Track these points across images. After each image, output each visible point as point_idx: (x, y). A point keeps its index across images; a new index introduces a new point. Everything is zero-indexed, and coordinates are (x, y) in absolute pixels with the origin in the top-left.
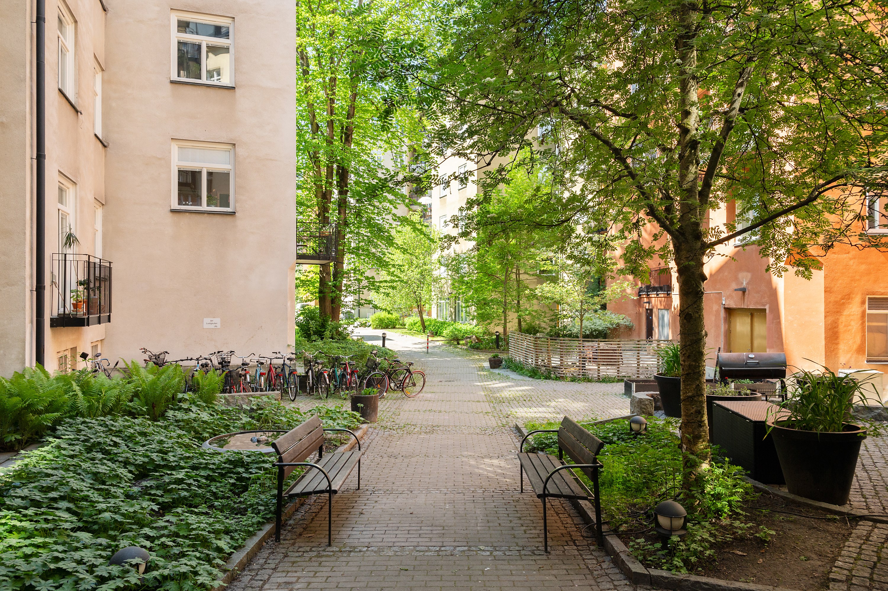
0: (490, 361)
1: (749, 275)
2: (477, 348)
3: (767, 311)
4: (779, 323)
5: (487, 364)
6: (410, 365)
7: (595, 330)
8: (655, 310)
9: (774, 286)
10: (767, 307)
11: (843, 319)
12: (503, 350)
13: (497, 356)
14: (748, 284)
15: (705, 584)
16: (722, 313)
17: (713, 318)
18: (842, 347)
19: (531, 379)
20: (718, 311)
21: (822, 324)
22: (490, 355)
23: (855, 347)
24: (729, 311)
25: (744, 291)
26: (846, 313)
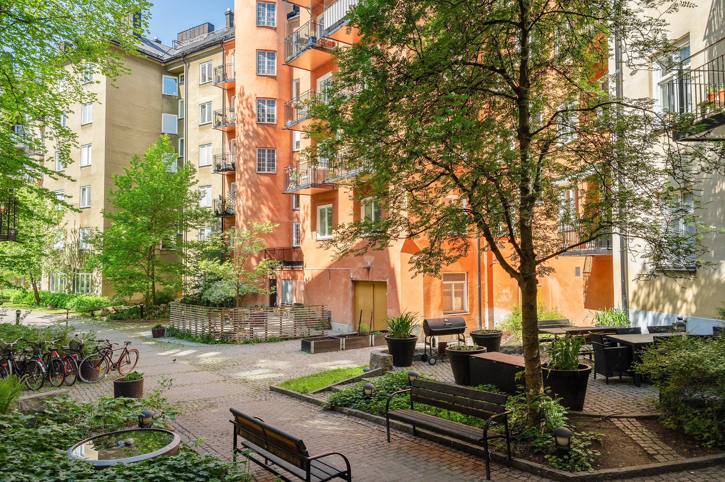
0: (153, 331)
1: (373, 258)
2: (120, 319)
3: (388, 283)
4: (396, 292)
5: (149, 333)
6: (127, 344)
7: (229, 298)
8: (278, 280)
9: (392, 266)
10: (388, 281)
11: (432, 288)
12: (149, 319)
13: (160, 326)
14: (371, 264)
15: (610, 473)
16: (350, 285)
17: (342, 288)
18: (432, 306)
19: (206, 345)
20: (346, 283)
21: (422, 292)
22: (154, 325)
23: (438, 305)
24: (355, 283)
25: (368, 269)
26: (433, 284)
